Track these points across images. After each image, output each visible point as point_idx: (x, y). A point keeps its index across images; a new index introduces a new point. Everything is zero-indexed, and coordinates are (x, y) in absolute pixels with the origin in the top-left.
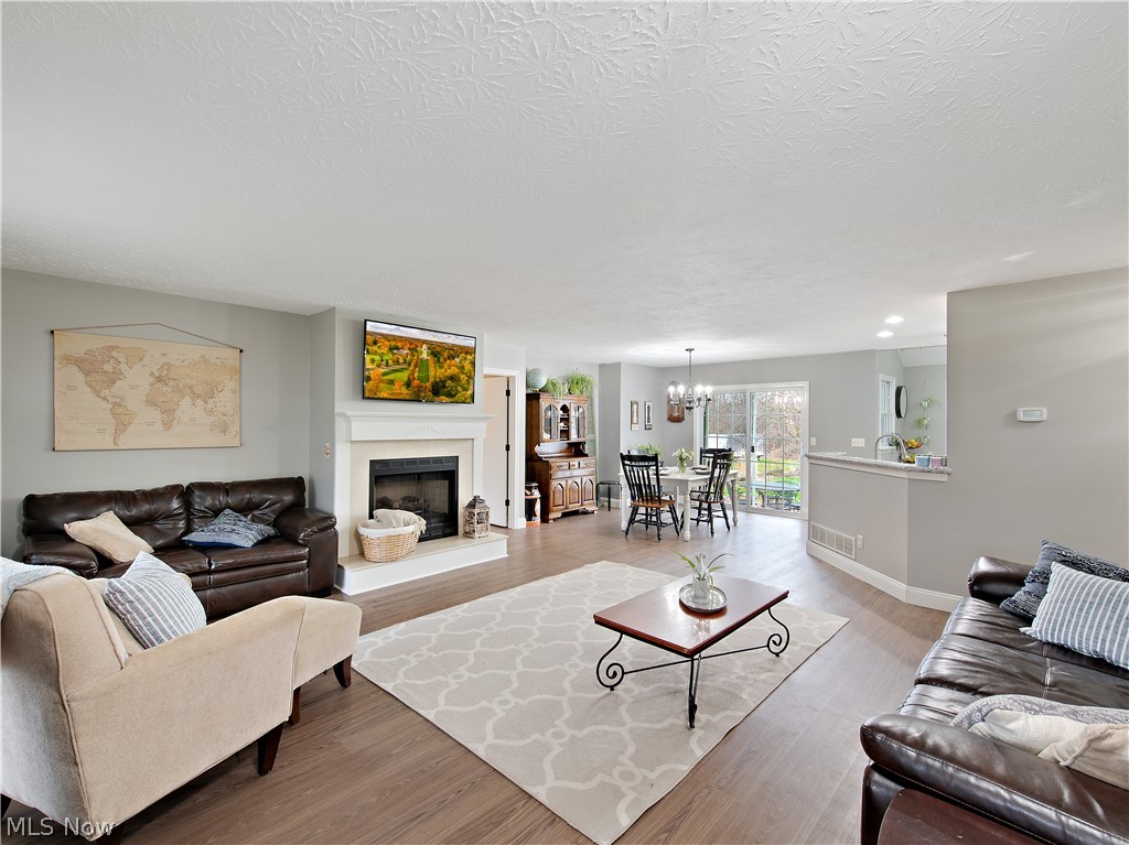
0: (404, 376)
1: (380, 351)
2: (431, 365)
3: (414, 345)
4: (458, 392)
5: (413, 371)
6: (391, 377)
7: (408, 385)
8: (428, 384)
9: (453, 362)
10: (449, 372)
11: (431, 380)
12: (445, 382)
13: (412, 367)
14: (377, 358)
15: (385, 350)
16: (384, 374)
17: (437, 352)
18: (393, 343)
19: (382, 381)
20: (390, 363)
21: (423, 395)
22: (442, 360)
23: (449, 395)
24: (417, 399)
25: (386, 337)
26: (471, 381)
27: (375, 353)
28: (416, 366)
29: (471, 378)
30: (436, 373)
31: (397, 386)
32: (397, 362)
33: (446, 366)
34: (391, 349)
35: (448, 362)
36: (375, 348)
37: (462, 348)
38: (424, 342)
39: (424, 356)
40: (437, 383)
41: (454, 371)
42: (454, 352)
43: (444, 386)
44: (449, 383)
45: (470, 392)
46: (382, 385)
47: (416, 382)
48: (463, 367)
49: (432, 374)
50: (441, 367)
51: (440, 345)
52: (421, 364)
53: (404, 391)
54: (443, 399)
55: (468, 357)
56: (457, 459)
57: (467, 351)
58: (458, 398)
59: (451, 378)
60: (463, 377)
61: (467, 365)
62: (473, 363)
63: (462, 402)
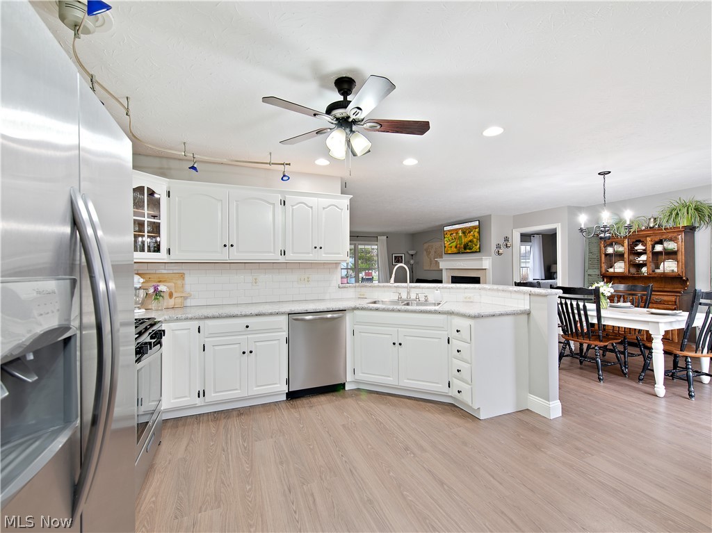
0: (454, 244)
2: (463, 237)
3: (457, 231)
4: (473, 247)
5: (457, 241)
6: (451, 245)
7: (456, 247)
8: (462, 246)
10: (469, 239)
11: (463, 244)
12: (467, 243)
14: (447, 239)
15: (449, 236)
16: (449, 244)
17: (464, 232)
18: (451, 232)
19: (449, 247)
20: (451, 240)
21: (461, 251)
22: (466, 234)
23: (470, 249)
24: (459, 253)
25: (449, 231)
26: (478, 241)
28: (458, 239)
29: (478, 239)
30: (465, 240)
31: (453, 248)
32: (453, 239)
33: (468, 236)
34: (451, 235)
35: (469, 234)
36: (447, 236)
37: (473, 227)
38: (460, 229)
39: (460, 234)
40: (465, 244)
41: (471, 237)
42: (470, 230)
43: (468, 246)
44: (470, 244)
45: (478, 246)
46: (449, 249)
47: (458, 246)
48: (474, 235)
49: (463, 241)
50: (466, 238)
51: (465, 228)
52: (460, 238)
53: (455, 250)
54: (468, 251)
55: (477, 230)
56: (479, 278)
57: (475, 227)
58: (474, 250)
59: (470, 241)
60: (475, 240)
61: (476, 234)
62: (479, 233)
63: (476, 252)
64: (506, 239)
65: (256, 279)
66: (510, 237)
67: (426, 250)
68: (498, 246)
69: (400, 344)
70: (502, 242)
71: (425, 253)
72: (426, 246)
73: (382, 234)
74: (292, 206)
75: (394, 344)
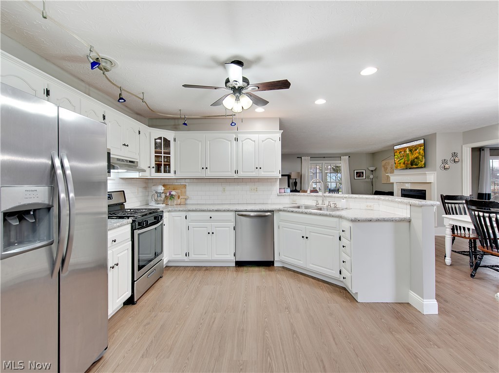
0: (403, 161)
2: (410, 155)
3: (404, 149)
4: (419, 163)
5: (405, 158)
7: (404, 163)
8: (409, 162)
9: (416, 151)
10: (415, 156)
11: (410, 160)
12: (414, 160)
14: (397, 157)
15: (398, 154)
16: (399, 161)
17: (411, 150)
18: (400, 151)
21: (408, 166)
22: (413, 152)
23: (416, 165)
24: (406, 168)
25: (398, 149)
26: (424, 158)
29: (425, 156)
30: (411, 157)
31: (401, 164)
32: (401, 157)
34: (400, 153)
36: (396, 154)
38: (407, 147)
39: (408, 152)
40: (412, 161)
41: (417, 155)
42: (416, 148)
43: (414, 162)
44: (416, 160)
45: (423, 162)
46: (398, 165)
47: (406, 162)
48: (420, 153)
49: (410, 158)
50: (413, 155)
51: (412, 146)
52: (407, 155)
53: (403, 166)
54: (414, 166)
55: (422, 148)
56: (425, 190)
57: (420, 145)
58: (419, 166)
59: (416, 158)
60: (420, 157)
61: (422, 152)
62: (424, 150)
63: (422, 167)
64: (455, 155)
65: (224, 189)
66: (458, 151)
67: (383, 166)
68: (445, 162)
69: (307, 238)
70: (449, 157)
71: (383, 169)
72: (384, 162)
73: (345, 154)
74: (242, 141)
75: (303, 237)
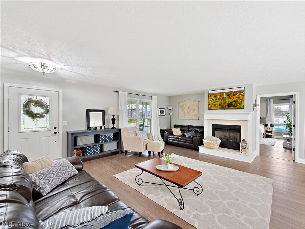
0: (219, 103)
1: (212, 98)
2: (227, 98)
3: (221, 94)
4: (237, 105)
5: (221, 101)
6: (215, 103)
7: (220, 105)
9: (235, 96)
10: (234, 100)
11: (227, 103)
12: (232, 103)
13: (221, 100)
14: (211, 99)
15: (213, 97)
16: (213, 103)
17: (229, 95)
18: (215, 95)
19: (212, 105)
20: (215, 100)
21: (224, 107)
22: (231, 96)
23: (234, 106)
24: (223, 109)
25: (213, 94)
26: (243, 101)
27: (211, 98)
28: (222, 100)
29: (243, 100)
30: (228, 100)
31: (216, 106)
32: (217, 100)
33: (232, 98)
34: (215, 97)
35: (233, 97)
36: (211, 97)
37: (238, 91)
38: (224, 93)
39: (225, 96)
40: (229, 103)
41: (236, 99)
42: (235, 93)
43: (232, 104)
44: (233, 103)
45: (242, 105)
46: (212, 106)
47: (222, 104)
48: (239, 97)
50: (230, 99)
51: (230, 92)
52: (224, 99)
53: (219, 107)
54: (231, 108)
55: (241, 94)
56: (240, 126)
57: (240, 92)
58: (238, 107)
59: (235, 101)
60: (239, 100)
61: (241, 97)
62: (244, 95)
63: (240, 109)
72: (181, 104)
